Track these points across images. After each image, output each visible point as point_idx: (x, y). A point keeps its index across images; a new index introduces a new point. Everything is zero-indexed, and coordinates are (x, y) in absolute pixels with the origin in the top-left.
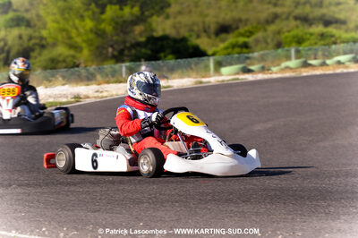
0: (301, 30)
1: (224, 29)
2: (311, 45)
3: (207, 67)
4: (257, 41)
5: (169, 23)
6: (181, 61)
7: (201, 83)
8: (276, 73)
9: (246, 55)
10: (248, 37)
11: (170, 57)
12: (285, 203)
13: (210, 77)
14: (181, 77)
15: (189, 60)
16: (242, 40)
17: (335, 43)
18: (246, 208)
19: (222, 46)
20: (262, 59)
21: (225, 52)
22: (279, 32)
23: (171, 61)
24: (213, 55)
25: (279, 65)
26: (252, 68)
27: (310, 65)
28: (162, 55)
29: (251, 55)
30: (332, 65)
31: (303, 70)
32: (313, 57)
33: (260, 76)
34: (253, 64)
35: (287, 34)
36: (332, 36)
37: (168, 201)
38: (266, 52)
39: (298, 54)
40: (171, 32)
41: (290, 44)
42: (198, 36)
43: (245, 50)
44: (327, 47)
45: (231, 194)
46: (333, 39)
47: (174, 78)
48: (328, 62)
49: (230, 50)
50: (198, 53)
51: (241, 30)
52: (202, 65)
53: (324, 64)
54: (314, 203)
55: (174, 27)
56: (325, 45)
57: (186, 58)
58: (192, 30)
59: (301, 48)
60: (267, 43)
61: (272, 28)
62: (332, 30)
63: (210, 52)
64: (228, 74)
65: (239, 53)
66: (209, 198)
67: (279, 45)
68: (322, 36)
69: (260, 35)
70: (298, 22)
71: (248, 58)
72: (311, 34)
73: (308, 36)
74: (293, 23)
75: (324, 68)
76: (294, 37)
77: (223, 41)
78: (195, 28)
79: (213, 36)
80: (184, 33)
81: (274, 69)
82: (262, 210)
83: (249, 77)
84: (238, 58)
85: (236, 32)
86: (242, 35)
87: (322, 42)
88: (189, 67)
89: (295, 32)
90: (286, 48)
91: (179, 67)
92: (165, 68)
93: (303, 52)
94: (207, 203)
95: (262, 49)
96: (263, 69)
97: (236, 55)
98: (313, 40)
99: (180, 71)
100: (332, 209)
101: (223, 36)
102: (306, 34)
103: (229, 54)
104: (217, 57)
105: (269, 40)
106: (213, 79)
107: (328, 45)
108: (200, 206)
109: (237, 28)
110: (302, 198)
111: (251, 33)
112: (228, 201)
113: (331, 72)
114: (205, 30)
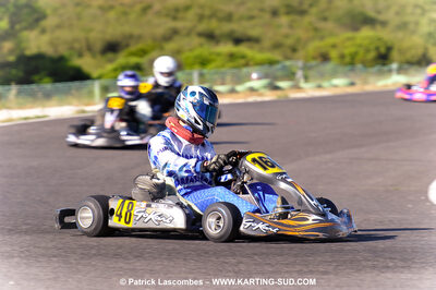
0: (207, 49)
1: (112, 48)
2: (218, 67)
3: (91, 94)
5: (45, 38)
6: (60, 85)
7: (84, 112)
10: (141, 56)
11: (47, 79)
12: (185, 260)
13: (95, 105)
14: (61, 104)
15: (70, 84)
16: (134, 60)
17: (247, 65)
19: (110, 67)
21: (114, 75)
23: (48, 86)
24: (99, 78)
28: (36, 78)
30: (243, 92)
32: (219, 82)
35: (188, 54)
36: (243, 57)
37: (43, 255)
39: (202, 78)
40: (48, 50)
41: (192, 65)
42: (80, 55)
44: (235, 71)
46: (245, 61)
48: (239, 88)
50: (80, 76)
51: (133, 48)
52: (85, 91)
53: (233, 91)
54: (222, 259)
55: (52, 43)
56: (234, 67)
58: (72, 48)
59: (205, 71)
61: (171, 46)
62: (243, 49)
63: (95, 74)
66: (93, 252)
68: (232, 56)
70: (202, 40)
72: (219, 54)
73: (213, 57)
74: (196, 40)
75: (234, 95)
76: (196, 57)
77: (111, 61)
78: (77, 45)
79: (99, 57)
80: (63, 51)
85: (127, 51)
86: (133, 54)
87: (231, 64)
88: (67, 93)
89: (198, 52)
90: (187, 71)
91: (57, 92)
92: (40, 95)
93: (207, 77)
98: (219, 61)
101: (110, 55)
102: (211, 54)
104: (104, 82)
107: (238, 67)
108: (82, 262)
109: (127, 46)
111: (143, 53)
112: (116, 256)
113: (241, 100)
114: (90, 48)
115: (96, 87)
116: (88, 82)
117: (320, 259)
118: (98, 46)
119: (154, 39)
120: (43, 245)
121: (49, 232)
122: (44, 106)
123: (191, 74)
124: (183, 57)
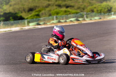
0: (58, 10)
2: (61, 15)
3: (25, 23)
4: (42, 14)
5: (11, 8)
6: (15, 21)
7: (22, 29)
8: (49, 25)
11: (12, 20)
12: (51, 71)
13: (26, 27)
14: (15, 27)
15: (18, 21)
17: (70, 14)
19: (30, 15)
20: (44, 20)
22: (50, 11)
23: (12, 22)
25: (50, 22)
27: (61, 22)
29: (40, 19)
30: (69, 22)
31: (58, 24)
32: (62, 19)
33: (43, 26)
34: (41, 22)
35: (53, 11)
36: (69, 12)
37: (10, 71)
39: (57, 18)
41: (54, 15)
42: (22, 12)
43: (38, 17)
44: (66, 16)
45: (33, 68)
47: (13, 27)
48: (67, 21)
50: (22, 18)
51: (37, 10)
52: (23, 23)
53: (66, 22)
54: (62, 71)
55: (13, 9)
56: (66, 15)
57: (17, 20)
58: (19, 10)
59: (57, 16)
61: (48, 9)
62: (69, 9)
63: (26, 18)
64: (32, 25)
65: (36, 18)
66: (25, 69)
67: (50, 15)
68: (65, 12)
69: (43, 12)
70: (57, 7)
71: (39, 20)
72: (62, 11)
73: (60, 12)
74: (55, 7)
75: (66, 23)
76: (55, 12)
77: (30, 14)
78: (21, 10)
79: (27, 12)
80: (17, 11)
81: (48, 24)
83: (39, 27)
84: (36, 20)
86: (37, 12)
88: (18, 23)
90: (53, 16)
91: (15, 23)
92: (10, 24)
93: (58, 18)
94: (24, 71)
95: (44, 17)
96: (44, 24)
97: (35, 19)
98: (62, 13)
99: (15, 25)
101: (31, 12)
102: (59, 11)
103: (32, 18)
104: (28, 20)
105: (47, 13)
106: (26, 28)
107: (67, 15)
109: (35, 9)
110: (57, 69)
111: (40, 11)
112: (31, 70)
114: (24, 10)
115: (26, 21)
116: (24, 20)
117: (90, 70)
118: (27, 9)
119: (43, 7)
120: (10, 68)
121: (12, 64)
122: (11, 28)
123: (53, 17)
124: (51, 12)
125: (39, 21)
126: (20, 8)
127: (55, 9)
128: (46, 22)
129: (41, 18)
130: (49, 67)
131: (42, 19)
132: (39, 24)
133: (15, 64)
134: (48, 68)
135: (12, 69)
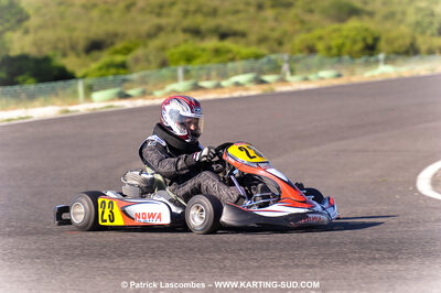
0: (192, 45)
1: (95, 46)
2: (203, 63)
3: (75, 93)
4: (137, 60)
5: (29, 39)
6: (43, 86)
7: (67, 111)
8: (159, 98)
9: (123, 77)
10: (125, 54)
11: (31, 80)
12: (169, 257)
13: (78, 104)
14: (44, 105)
15: (54, 84)
16: (119, 58)
17: (232, 60)
18: (122, 263)
19: (94, 66)
20: (143, 81)
21: (98, 73)
22: (163, 48)
23: (31, 86)
24: (84, 77)
25: (163, 88)
26: (131, 92)
27: (202, 88)
28: (20, 78)
29: (129, 77)
30: (228, 87)
31: (193, 94)
32: (205, 77)
33: (140, 103)
34: (131, 88)
35: (173, 50)
36: (229, 51)
38: (147, 72)
39: (187, 75)
40: (31, 51)
41: (177, 62)
42: (64, 55)
43: (122, 71)
44: (221, 66)
45: (105, 247)
46: (230, 56)
47: (35, 107)
48: (224, 83)
49: (103, 72)
50: (64, 76)
51: (119, 45)
52: (69, 91)
53: (218, 86)
54: (207, 256)
55: (35, 44)
56: (220, 62)
57: (49, 81)
58: (56, 48)
59: (190, 67)
60: (148, 61)
61: (155, 43)
62: (228, 44)
63: (79, 73)
64: (102, 100)
65: (115, 75)
66: (77, 252)
67: (164, 64)
68: (217, 52)
69: (139, 52)
70: (187, 36)
71: (125, 81)
72: (204, 50)
73: (199, 52)
74: (181, 36)
75: (219, 91)
76: (182, 54)
77: (95, 60)
78: (61, 45)
79: (83, 56)
80: (47, 51)
81: (158, 93)
82: (141, 266)
83: (127, 104)
84: (113, 81)
85: (112, 49)
86: (117, 52)
87: (217, 59)
88: (53, 92)
89: (183, 48)
90: (172, 67)
91: (41, 93)
92: (23, 96)
93: (193, 73)
94: (74, 258)
95: (142, 70)
96: (144, 94)
97: (111, 78)
98: (205, 57)
99: (42, 99)
100: (227, 263)
101: (95, 54)
102: (196, 49)
103: (102, 76)
104: (89, 81)
105: (152, 58)
106: (82, 108)
107: (225, 62)
108: (66, 262)
109: (112, 44)
110: (191, 250)
111: (128, 51)
112: (101, 255)
113: (227, 96)
114: (73, 48)
115: (80, 86)
116: (73, 82)
117: (305, 252)
118: (82, 44)
119: (139, 36)
120: (27, 246)
121: (32, 234)
122: (27, 108)
123: (175, 71)
124: (167, 54)
125: (127, 85)
126: (59, 40)
127: (180, 43)
128: (149, 88)
129: (131, 73)
130: (162, 245)
131: (134, 76)
132: (126, 96)
133: (44, 234)
134: (158, 247)
135: (33, 250)
